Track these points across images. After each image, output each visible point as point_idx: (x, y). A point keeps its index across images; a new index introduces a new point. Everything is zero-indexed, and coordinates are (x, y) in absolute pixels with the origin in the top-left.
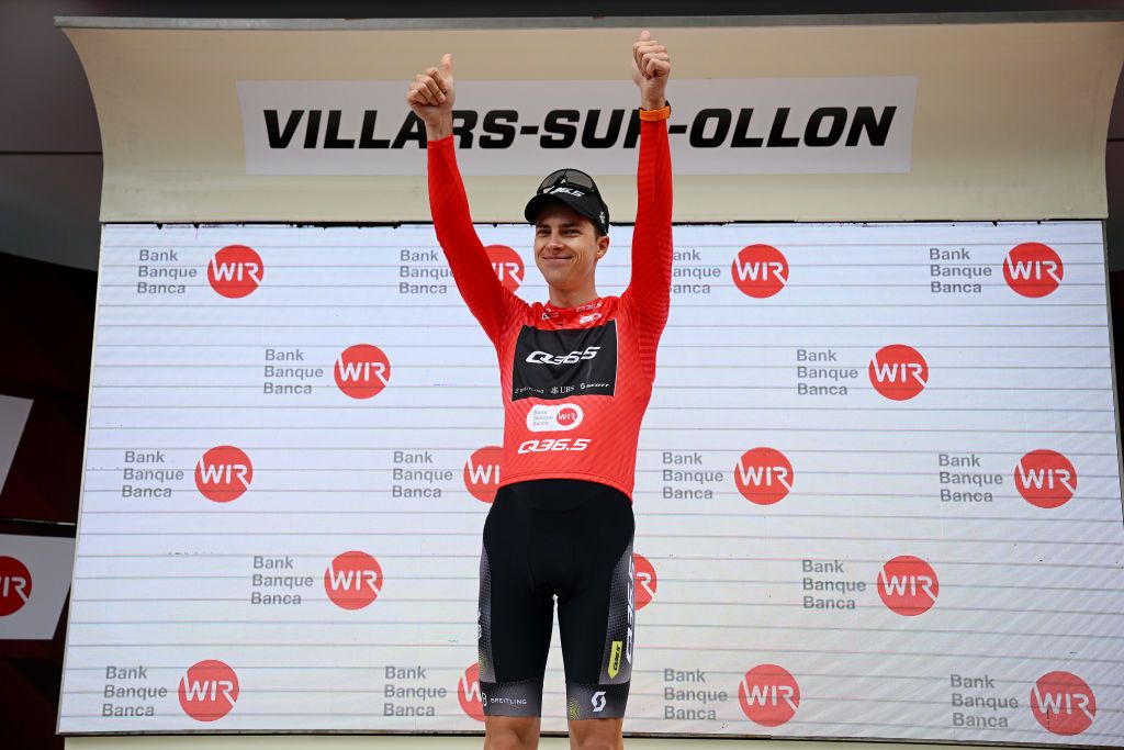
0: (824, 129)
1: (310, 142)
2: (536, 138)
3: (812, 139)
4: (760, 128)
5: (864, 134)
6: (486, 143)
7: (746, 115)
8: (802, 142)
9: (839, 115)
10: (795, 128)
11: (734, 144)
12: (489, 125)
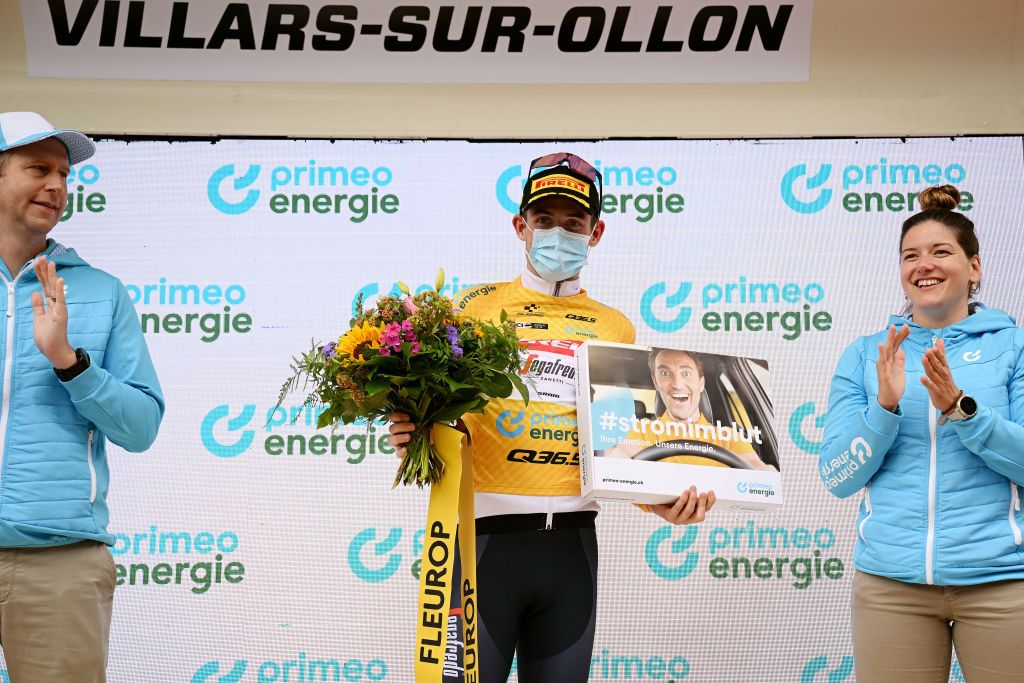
0: (712, 32)
1: (107, 39)
2: (379, 39)
3: (697, 43)
4: (638, 29)
5: (756, 36)
6: (320, 44)
7: (622, 13)
8: (686, 46)
9: (729, 14)
10: (678, 29)
11: (608, 49)
12: (324, 22)
